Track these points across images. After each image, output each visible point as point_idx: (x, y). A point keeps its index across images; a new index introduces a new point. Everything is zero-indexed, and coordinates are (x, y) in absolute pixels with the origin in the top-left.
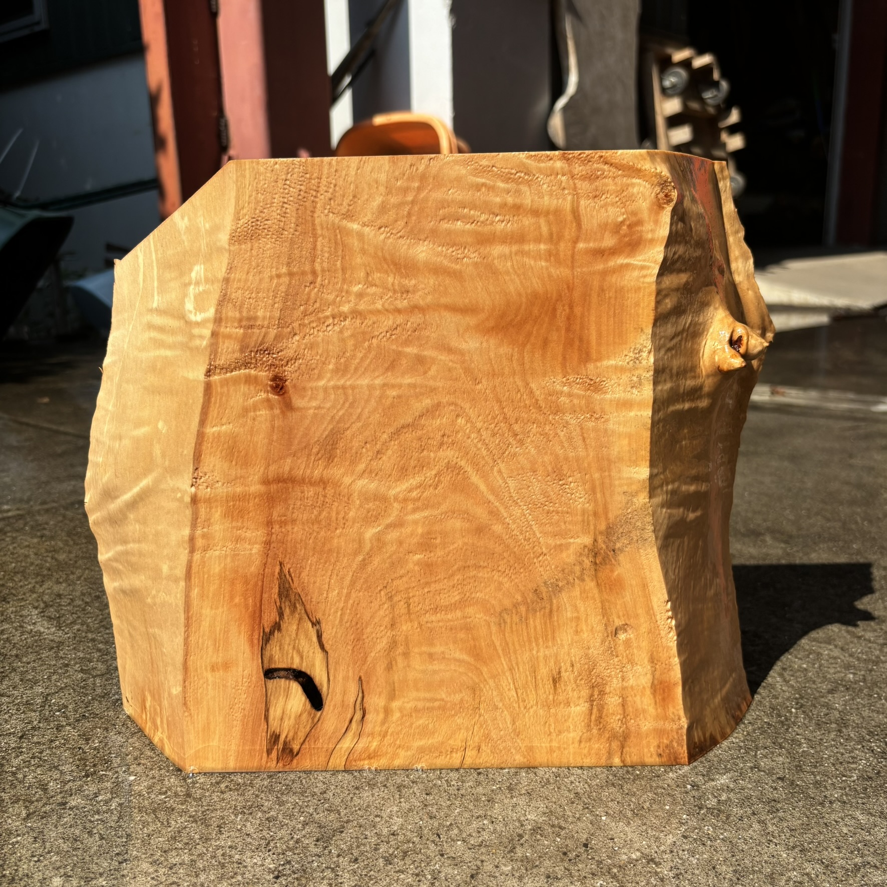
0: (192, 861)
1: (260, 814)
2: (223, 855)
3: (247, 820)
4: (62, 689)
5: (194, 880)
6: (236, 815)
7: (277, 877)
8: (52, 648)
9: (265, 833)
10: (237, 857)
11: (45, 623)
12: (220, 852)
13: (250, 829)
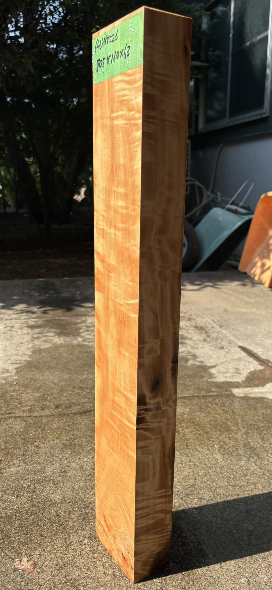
0: (245, 568)
1: (267, 562)
2: (254, 570)
3: (263, 562)
4: (220, 487)
5: (244, 574)
6: (260, 559)
7: (266, 585)
8: (220, 468)
9: (267, 569)
10: (257, 573)
11: (219, 455)
12: (253, 569)
13: (263, 565)
